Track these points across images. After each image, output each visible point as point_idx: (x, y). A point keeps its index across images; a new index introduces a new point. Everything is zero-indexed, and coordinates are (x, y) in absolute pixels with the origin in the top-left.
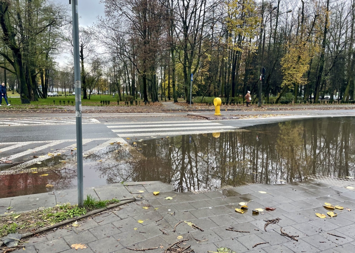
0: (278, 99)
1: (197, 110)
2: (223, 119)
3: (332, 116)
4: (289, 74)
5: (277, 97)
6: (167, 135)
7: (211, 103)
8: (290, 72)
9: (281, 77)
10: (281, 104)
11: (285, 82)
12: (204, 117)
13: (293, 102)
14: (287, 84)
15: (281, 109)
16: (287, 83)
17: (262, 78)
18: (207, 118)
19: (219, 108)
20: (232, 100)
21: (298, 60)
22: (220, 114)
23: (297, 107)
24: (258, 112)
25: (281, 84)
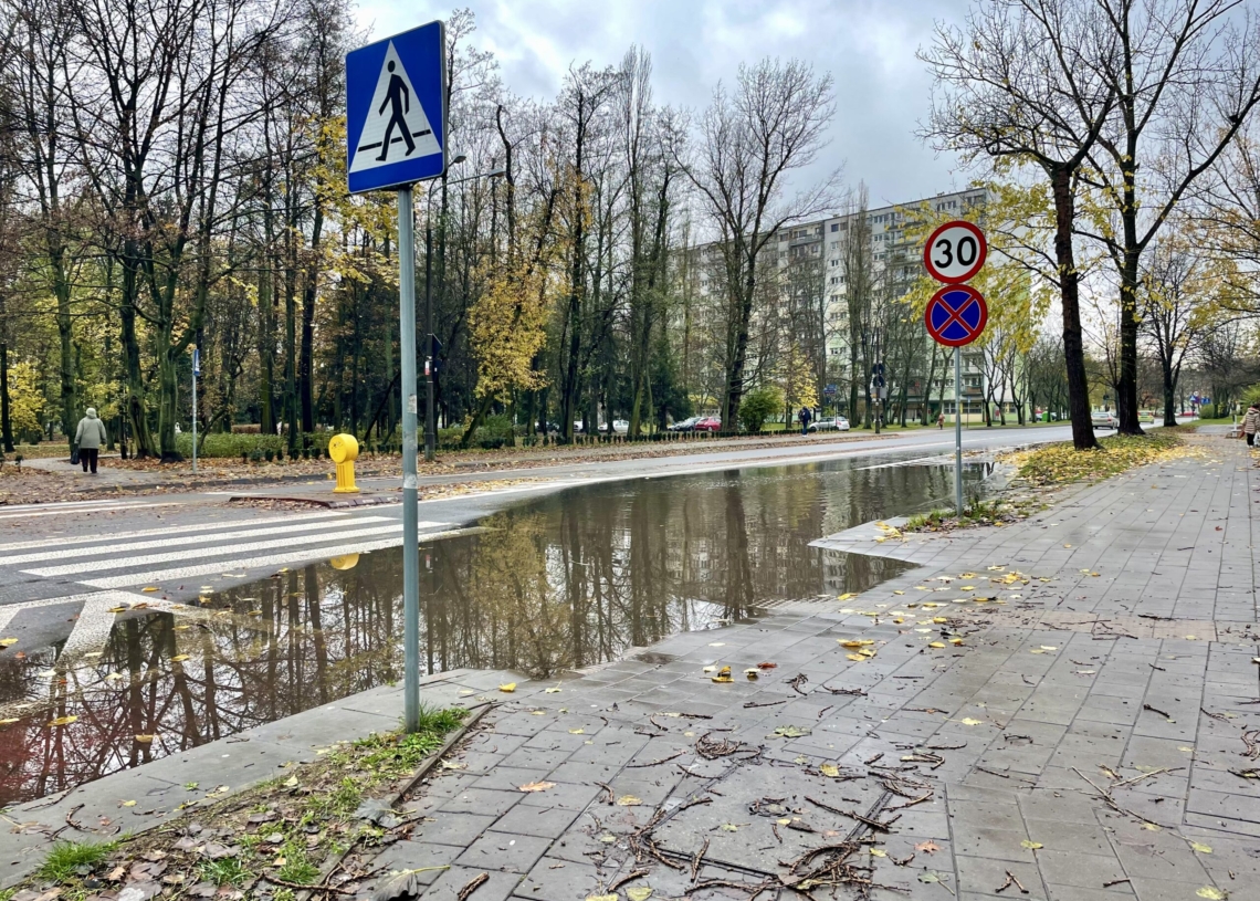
0: (468, 434)
1: (225, 483)
2: (377, 503)
3: (648, 475)
4: (493, 355)
5: (465, 428)
6: (280, 566)
7: (321, 453)
8: (498, 352)
9: (473, 366)
10: (480, 450)
11: (486, 380)
12: (313, 503)
13: (518, 440)
14: (492, 389)
15: (493, 465)
16: (493, 385)
17: (432, 368)
18: (325, 505)
19: (350, 468)
20: (307, 443)
21: (517, 317)
22: (355, 488)
23: (530, 456)
24: (436, 476)
25: (474, 387)
